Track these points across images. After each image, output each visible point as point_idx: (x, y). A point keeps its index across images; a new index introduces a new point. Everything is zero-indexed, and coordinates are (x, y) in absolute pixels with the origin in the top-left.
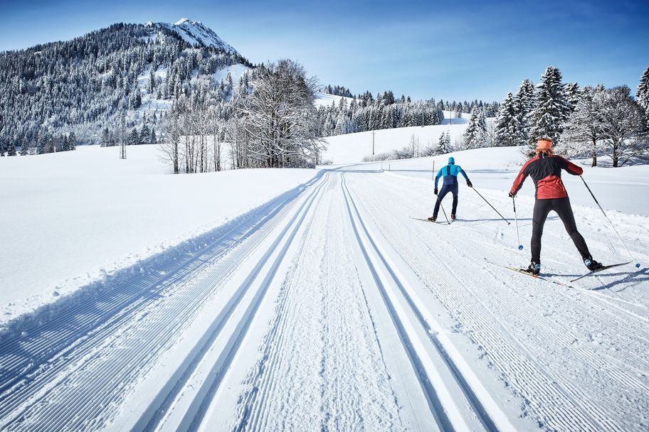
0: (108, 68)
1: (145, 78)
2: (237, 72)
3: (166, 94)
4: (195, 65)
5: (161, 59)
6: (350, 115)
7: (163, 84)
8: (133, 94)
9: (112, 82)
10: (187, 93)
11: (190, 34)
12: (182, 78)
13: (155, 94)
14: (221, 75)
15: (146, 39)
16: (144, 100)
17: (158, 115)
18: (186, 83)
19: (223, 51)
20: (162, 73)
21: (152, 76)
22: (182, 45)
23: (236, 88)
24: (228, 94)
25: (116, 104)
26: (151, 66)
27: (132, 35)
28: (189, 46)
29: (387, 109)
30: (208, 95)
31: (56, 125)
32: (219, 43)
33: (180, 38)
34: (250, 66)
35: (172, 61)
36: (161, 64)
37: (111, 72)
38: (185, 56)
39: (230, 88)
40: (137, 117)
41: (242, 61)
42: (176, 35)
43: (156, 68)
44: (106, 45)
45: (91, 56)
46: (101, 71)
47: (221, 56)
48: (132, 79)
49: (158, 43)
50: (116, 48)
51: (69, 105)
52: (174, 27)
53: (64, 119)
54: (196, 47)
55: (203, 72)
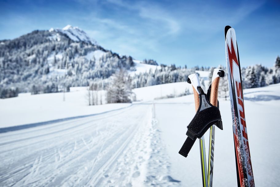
0: (33, 54)
1: (51, 59)
2: (99, 54)
3: (62, 66)
4: (77, 51)
5: (59, 49)
6: (154, 76)
7: (61, 62)
8: (45, 67)
9: (35, 61)
10: (73, 66)
11: (72, 34)
12: (70, 58)
13: (57, 66)
14: (90, 56)
15: (50, 38)
16: (51, 70)
17: (58, 78)
18: (72, 60)
19: (91, 43)
20: (60, 56)
21: (55, 58)
22: (70, 41)
23: (98, 63)
24: (93, 66)
25: (36, 72)
26: (54, 53)
27: (43, 36)
28: (73, 42)
29: (172, 73)
30: (83, 67)
31: (7, 83)
32: (88, 38)
33: (68, 37)
34: (104, 51)
35: (65, 49)
36: (59, 51)
37: (34, 56)
38: (72, 47)
39: (94, 62)
40: (48, 78)
41: (100, 48)
42: (66, 35)
43: (57, 53)
44: (30, 42)
45: (23, 48)
46: (29, 55)
47: (90, 46)
48: (44, 59)
49: (57, 40)
50: (35, 43)
51: (13, 73)
52: (65, 31)
53: (10, 80)
54: (77, 42)
55: (81, 55)
